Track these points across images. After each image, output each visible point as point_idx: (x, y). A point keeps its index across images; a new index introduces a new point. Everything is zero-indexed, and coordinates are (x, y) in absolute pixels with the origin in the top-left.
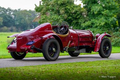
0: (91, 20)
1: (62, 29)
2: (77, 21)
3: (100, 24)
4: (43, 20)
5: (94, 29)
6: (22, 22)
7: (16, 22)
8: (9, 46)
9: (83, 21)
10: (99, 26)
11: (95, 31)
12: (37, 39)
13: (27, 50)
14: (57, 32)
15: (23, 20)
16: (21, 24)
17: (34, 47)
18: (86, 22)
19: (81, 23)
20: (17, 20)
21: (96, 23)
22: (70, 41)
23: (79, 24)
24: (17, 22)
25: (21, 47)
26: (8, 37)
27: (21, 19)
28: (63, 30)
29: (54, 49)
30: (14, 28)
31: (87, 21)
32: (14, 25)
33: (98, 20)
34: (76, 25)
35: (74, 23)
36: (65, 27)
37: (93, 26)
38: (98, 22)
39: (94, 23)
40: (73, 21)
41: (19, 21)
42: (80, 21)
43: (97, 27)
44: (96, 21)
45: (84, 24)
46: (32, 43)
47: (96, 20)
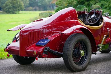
0: (101, 2)
1: (93, 16)
2: (88, 3)
3: (109, 5)
4: (59, 2)
5: (104, 9)
6: (43, 3)
7: (38, 3)
8: (9, 45)
9: (94, 3)
10: (108, 7)
11: (104, 12)
12: (54, 35)
13: (36, 55)
14: (83, 20)
15: (44, 2)
16: (42, 5)
17: (49, 50)
18: (96, 4)
19: (92, 4)
20: (39, 2)
21: (105, 4)
22: (105, 36)
23: (91, 5)
24: (40, 3)
25: (28, 48)
26: (8, 30)
27: (43, 1)
28: (94, 18)
29: (82, 52)
30: (37, 8)
31: (98, 3)
32: (37, 6)
33: (107, 2)
34: (88, 6)
35: (86, 4)
36: (97, 14)
37: (103, 7)
38: (107, 3)
39: (104, 4)
40: (85, 3)
41: (41, 2)
42: (91, 3)
43: (106, 8)
44: (106, 3)
45: (95, 5)
46: (45, 42)
47: (105, 1)
